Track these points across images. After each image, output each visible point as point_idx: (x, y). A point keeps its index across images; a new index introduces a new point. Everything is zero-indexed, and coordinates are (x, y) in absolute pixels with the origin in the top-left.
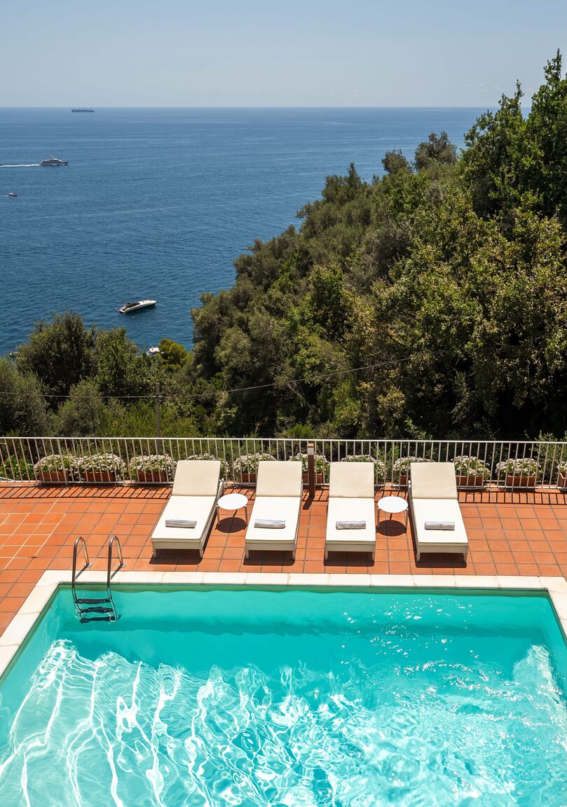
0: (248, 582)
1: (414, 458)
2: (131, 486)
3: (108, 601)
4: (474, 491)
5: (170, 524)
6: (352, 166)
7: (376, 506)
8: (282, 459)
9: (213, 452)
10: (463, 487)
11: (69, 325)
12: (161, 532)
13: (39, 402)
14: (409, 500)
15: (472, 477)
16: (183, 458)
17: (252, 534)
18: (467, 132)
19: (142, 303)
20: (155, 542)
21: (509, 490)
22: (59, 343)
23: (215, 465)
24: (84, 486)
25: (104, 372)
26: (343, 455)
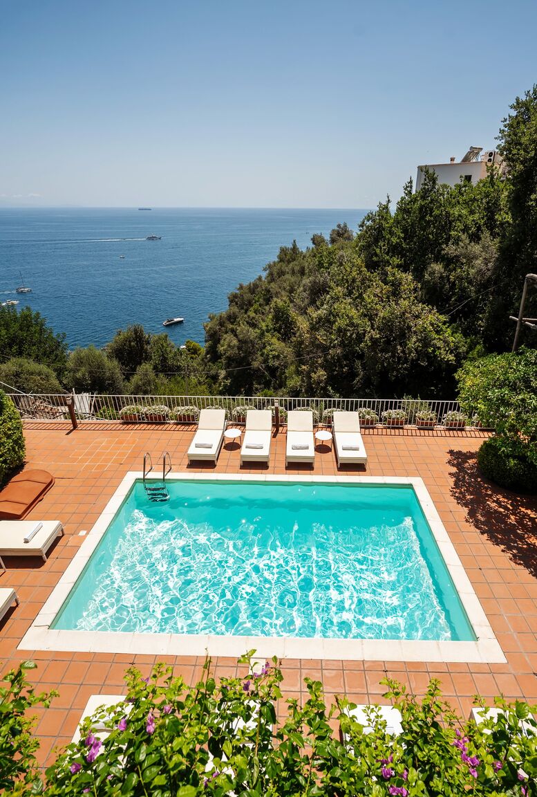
0: (243, 479)
1: (335, 409)
2: (175, 424)
3: (163, 489)
4: (369, 428)
5: (197, 446)
6: (294, 241)
7: (314, 437)
8: (260, 409)
9: (221, 405)
10: (363, 426)
11: (136, 331)
12: (193, 450)
13: (119, 375)
14: (333, 433)
15: (368, 420)
16: (204, 408)
17: (244, 451)
18: (360, 223)
19: (176, 320)
20: (189, 456)
21: (389, 428)
22: (130, 342)
23: (222, 412)
24: (148, 423)
25: (156, 358)
26: (295, 407)
